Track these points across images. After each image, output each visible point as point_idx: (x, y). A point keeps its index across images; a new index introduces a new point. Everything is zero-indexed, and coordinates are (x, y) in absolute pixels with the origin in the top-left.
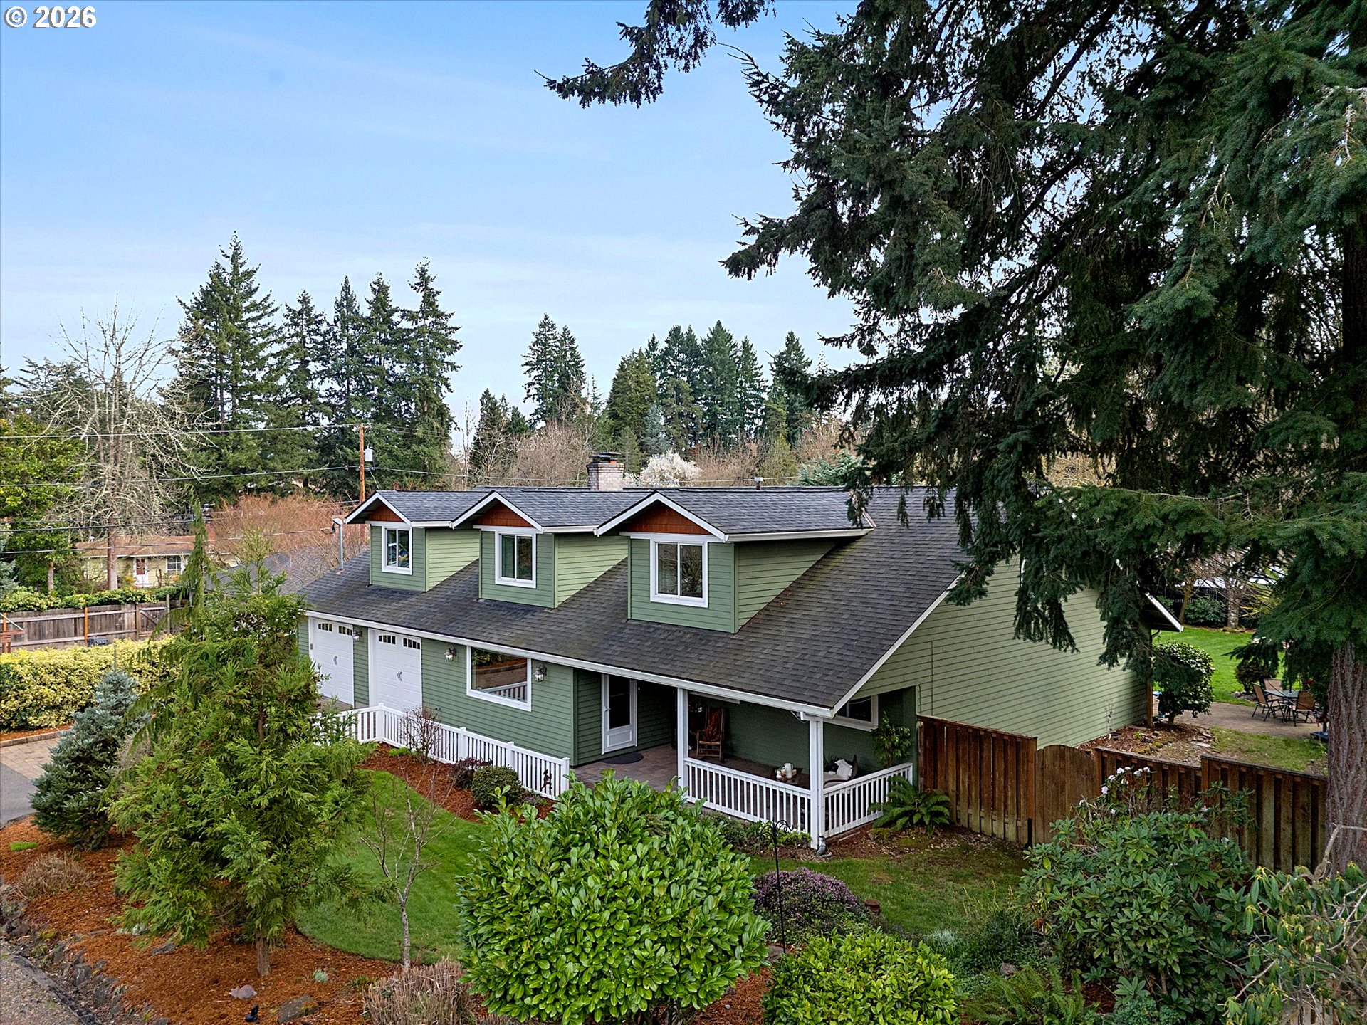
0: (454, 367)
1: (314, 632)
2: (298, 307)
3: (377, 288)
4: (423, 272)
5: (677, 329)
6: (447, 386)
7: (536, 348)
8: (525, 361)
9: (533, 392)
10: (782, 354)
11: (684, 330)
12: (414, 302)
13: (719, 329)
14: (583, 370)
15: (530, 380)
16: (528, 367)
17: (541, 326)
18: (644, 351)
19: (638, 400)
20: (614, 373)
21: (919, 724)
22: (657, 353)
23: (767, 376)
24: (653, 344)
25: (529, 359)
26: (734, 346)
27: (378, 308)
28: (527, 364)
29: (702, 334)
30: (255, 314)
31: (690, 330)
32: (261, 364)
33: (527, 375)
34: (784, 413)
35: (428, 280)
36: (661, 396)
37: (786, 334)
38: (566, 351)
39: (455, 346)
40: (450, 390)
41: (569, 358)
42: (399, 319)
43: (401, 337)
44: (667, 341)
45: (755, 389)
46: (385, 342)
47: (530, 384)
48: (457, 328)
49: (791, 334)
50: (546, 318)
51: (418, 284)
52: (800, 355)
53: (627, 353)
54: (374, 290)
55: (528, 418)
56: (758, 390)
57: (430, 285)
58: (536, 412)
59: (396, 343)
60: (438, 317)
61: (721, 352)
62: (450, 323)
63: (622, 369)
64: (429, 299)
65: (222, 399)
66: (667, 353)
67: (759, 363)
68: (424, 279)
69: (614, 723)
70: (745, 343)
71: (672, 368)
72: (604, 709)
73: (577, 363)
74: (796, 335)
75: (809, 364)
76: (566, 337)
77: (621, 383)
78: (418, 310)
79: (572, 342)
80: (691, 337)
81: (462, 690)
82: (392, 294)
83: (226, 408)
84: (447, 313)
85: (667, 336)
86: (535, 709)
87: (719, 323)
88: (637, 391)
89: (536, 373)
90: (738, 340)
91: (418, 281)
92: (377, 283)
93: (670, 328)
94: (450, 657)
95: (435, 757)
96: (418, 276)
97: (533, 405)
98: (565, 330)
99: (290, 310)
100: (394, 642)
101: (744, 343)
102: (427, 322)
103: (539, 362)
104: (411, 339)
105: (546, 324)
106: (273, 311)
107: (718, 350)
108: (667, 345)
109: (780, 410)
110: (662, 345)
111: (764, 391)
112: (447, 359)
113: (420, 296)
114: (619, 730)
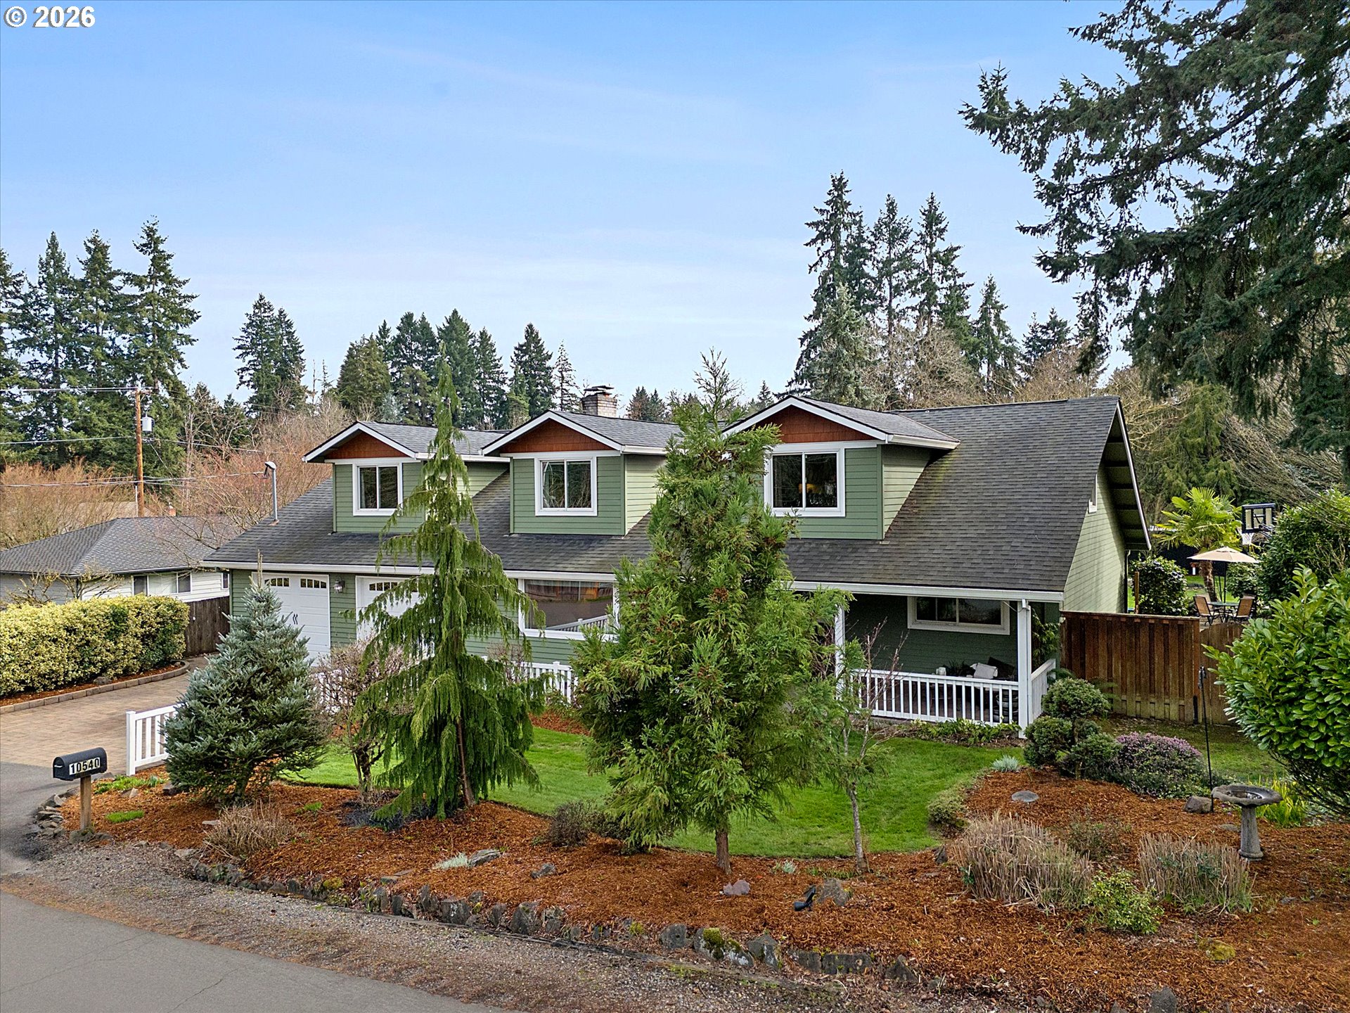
0: (189, 340)
3: (93, 247)
4: (150, 232)
5: (409, 317)
6: (181, 361)
7: (250, 330)
8: (237, 344)
9: (247, 378)
10: (522, 346)
11: (417, 318)
12: (142, 265)
13: (455, 318)
14: (302, 356)
15: (244, 365)
16: (240, 352)
17: (255, 307)
18: (374, 338)
19: (371, 388)
20: (342, 359)
21: (1062, 619)
22: (388, 340)
23: (508, 368)
24: (384, 331)
25: (241, 342)
26: (471, 337)
27: (95, 270)
28: (239, 348)
29: (437, 323)
31: (424, 318)
33: (241, 360)
34: (527, 405)
35: (158, 241)
36: (394, 386)
37: (525, 327)
38: (282, 335)
39: (192, 317)
40: (184, 366)
41: (285, 343)
42: (122, 284)
43: (122, 305)
44: (398, 328)
45: (494, 381)
46: (105, 308)
47: (243, 370)
48: (193, 297)
49: (530, 326)
50: (261, 298)
51: (145, 245)
52: (540, 349)
53: (357, 339)
54: (88, 249)
55: (243, 406)
56: (498, 382)
57: (161, 247)
58: (251, 400)
59: (118, 311)
60: (170, 283)
61: (459, 342)
62: (183, 291)
63: (350, 355)
64: (160, 262)
66: (398, 340)
67: (497, 355)
68: (152, 242)
70: (483, 334)
71: (405, 357)
73: (295, 349)
74: (536, 327)
75: (549, 357)
76: (282, 321)
77: (352, 371)
78: (147, 274)
79: (290, 326)
80: (425, 326)
82: (112, 254)
84: (181, 279)
85: (399, 323)
87: (455, 312)
88: (369, 379)
89: (250, 357)
90: (475, 330)
91: (145, 241)
92: (94, 241)
93: (403, 314)
96: (145, 236)
97: (249, 392)
98: (281, 312)
101: (481, 334)
102: (157, 289)
103: (254, 344)
104: (135, 307)
105: (261, 305)
107: (457, 340)
108: (398, 332)
109: (522, 402)
110: (394, 333)
111: (503, 382)
112: (181, 331)
113: (148, 259)
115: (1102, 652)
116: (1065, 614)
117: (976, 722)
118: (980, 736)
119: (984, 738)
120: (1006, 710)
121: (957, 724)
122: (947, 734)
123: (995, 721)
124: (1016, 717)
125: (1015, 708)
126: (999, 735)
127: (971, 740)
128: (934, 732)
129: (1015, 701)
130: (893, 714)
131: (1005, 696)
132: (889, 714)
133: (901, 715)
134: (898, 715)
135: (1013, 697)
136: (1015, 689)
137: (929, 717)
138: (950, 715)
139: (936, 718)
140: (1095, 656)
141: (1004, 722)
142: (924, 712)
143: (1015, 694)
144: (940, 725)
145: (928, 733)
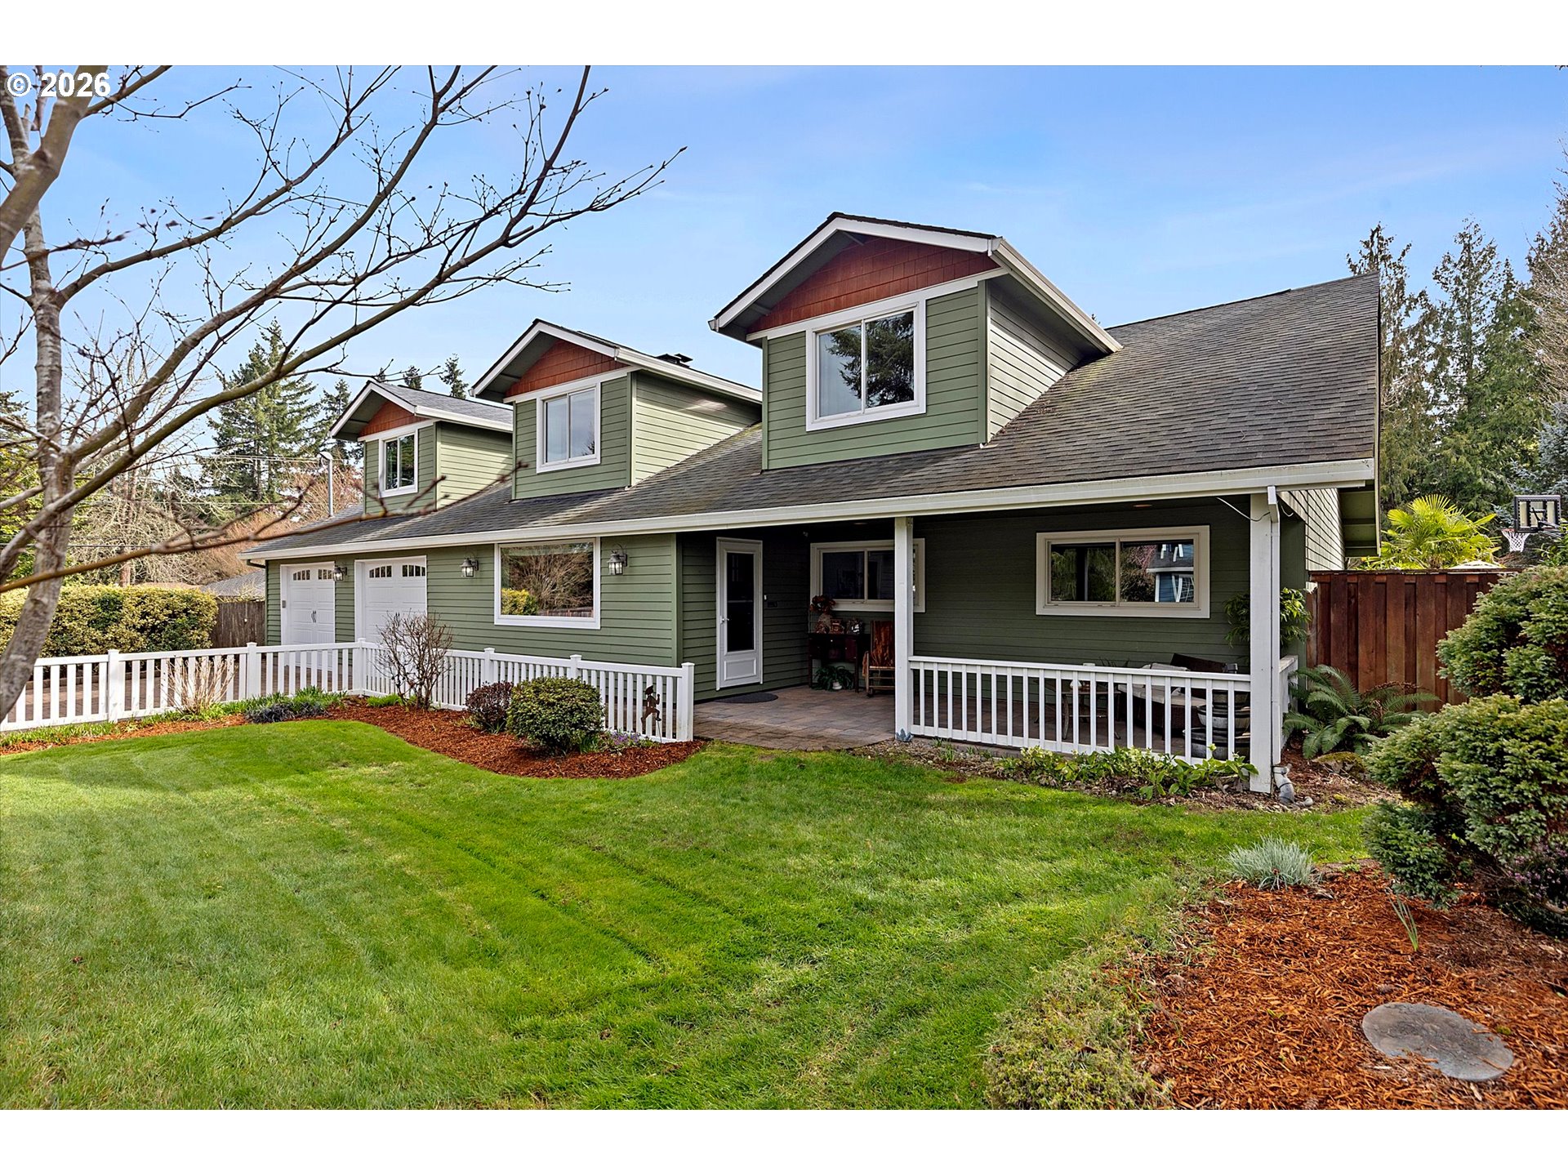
1: (288, 586)
2: (336, 393)
3: (410, 379)
4: (452, 366)
21: (1311, 587)
30: (292, 392)
32: (297, 437)
35: (457, 373)
51: (448, 377)
57: (458, 378)
64: (457, 391)
65: (259, 468)
68: (453, 373)
69: (733, 646)
72: (719, 620)
81: (488, 619)
82: (423, 380)
83: (263, 478)
86: (607, 623)
91: (448, 374)
92: (410, 372)
94: (469, 570)
95: (444, 705)
96: (448, 370)
99: (328, 396)
100: (389, 575)
106: (310, 390)
113: (449, 388)
114: (741, 655)
115: (1395, 641)
116: (1316, 575)
117: (1157, 757)
118: (1166, 784)
119: (1174, 788)
120: (1220, 734)
121: (1116, 757)
122: (1093, 777)
123: (1194, 754)
124: (1243, 747)
125: (1243, 728)
126: (1205, 783)
127: (1146, 789)
128: (1065, 770)
129: (1243, 717)
130: (992, 738)
131: (1220, 708)
132: (987, 738)
133: (1009, 740)
134: (1002, 740)
135: (1238, 706)
136: (1242, 688)
137: (1059, 746)
138: (1102, 738)
139: (1074, 748)
140: (1382, 649)
141: (1215, 756)
142: (1050, 735)
143: (1243, 699)
144: (1081, 759)
145: (1056, 773)
